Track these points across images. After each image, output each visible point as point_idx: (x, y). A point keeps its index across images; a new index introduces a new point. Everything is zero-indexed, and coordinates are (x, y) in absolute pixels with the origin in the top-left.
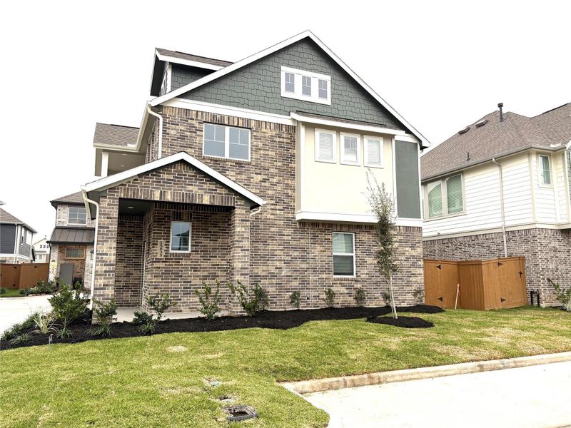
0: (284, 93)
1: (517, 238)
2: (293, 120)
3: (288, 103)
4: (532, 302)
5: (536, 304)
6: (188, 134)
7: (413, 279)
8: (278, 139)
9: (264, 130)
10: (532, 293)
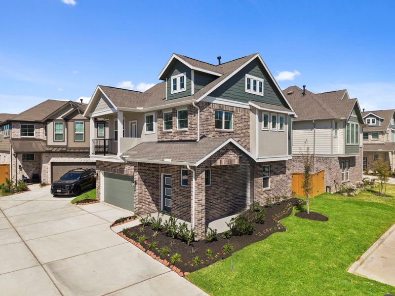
0: (247, 91)
1: (321, 160)
2: (250, 105)
3: (248, 96)
4: (327, 191)
5: (328, 192)
6: (209, 117)
7: (288, 185)
8: (244, 117)
9: (239, 112)
10: (327, 187)
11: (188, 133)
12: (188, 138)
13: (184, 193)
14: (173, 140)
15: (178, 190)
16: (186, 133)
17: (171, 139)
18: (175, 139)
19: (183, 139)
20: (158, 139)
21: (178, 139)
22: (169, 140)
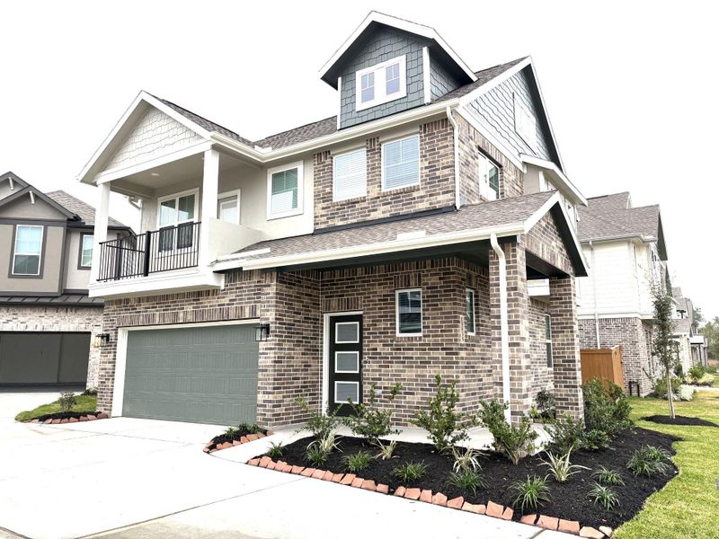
0: (518, 130)
1: (613, 326)
2: (523, 164)
3: (519, 143)
4: (630, 392)
5: (635, 394)
9: (509, 172)
10: (631, 383)
11: (422, 193)
12: (423, 206)
13: (409, 354)
14: (368, 218)
15: (389, 349)
16: (415, 194)
17: (360, 219)
18: (374, 216)
19: (405, 211)
20: (316, 224)
21: (388, 215)
22: (355, 221)
